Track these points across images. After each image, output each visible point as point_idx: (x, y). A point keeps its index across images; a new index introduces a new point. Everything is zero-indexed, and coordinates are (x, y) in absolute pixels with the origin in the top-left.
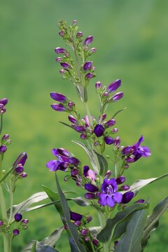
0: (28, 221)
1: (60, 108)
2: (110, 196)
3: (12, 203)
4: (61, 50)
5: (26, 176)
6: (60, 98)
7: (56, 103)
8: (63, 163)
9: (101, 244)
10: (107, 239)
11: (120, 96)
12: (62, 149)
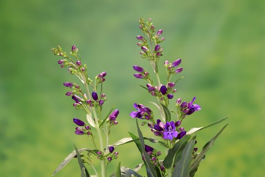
0: (118, 153)
1: (139, 76)
2: (170, 133)
3: (107, 144)
4: (141, 38)
5: (117, 123)
6: (139, 69)
7: (137, 73)
8: (140, 112)
9: (166, 169)
10: (170, 166)
11: (180, 70)
12: (141, 105)
